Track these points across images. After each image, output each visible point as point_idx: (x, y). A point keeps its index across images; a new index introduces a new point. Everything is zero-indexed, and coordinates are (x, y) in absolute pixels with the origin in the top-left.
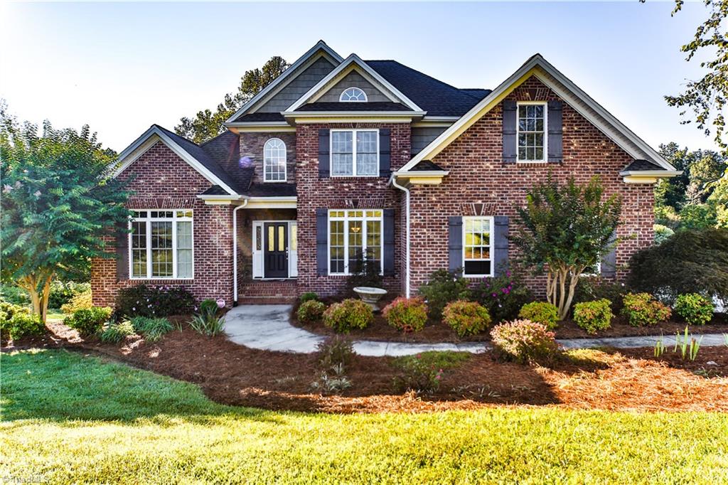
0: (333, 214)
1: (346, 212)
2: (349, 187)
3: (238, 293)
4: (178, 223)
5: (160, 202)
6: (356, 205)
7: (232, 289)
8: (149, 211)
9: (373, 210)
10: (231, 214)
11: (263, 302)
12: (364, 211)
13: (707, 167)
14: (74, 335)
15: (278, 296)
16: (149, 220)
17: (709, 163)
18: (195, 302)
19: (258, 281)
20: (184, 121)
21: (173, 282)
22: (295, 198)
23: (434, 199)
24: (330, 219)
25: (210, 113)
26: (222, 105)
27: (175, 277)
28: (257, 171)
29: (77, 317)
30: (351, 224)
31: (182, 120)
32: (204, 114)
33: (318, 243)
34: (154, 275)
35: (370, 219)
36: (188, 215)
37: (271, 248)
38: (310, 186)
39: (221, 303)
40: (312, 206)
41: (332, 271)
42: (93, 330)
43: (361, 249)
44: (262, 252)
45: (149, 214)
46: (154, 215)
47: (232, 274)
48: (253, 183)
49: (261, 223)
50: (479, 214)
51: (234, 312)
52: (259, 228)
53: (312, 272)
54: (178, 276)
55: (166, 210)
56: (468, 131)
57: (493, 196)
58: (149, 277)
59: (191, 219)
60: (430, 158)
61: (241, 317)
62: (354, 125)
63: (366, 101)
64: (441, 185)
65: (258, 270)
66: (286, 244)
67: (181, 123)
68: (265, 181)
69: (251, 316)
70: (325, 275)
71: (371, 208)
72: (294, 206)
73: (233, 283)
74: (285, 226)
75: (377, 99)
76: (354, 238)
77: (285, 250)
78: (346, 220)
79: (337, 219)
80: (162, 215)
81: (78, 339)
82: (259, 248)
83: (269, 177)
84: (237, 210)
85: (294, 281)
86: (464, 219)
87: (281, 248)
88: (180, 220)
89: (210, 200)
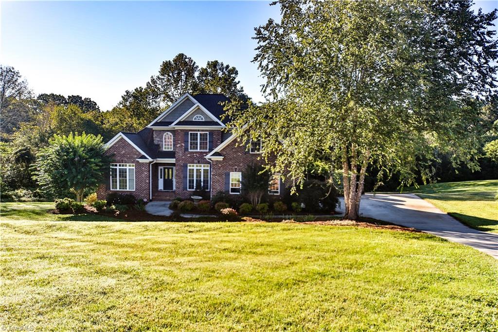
0: (190, 166)
1: (195, 165)
2: (196, 155)
3: (152, 196)
4: (129, 169)
5: (122, 160)
6: (199, 162)
7: (150, 195)
8: (118, 164)
9: (206, 165)
10: (149, 166)
11: (162, 200)
12: (202, 165)
13: (488, 112)
14: (95, 210)
15: (168, 198)
16: (118, 168)
17: (490, 109)
18: (135, 199)
19: (161, 191)
20: (127, 92)
21: (127, 191)
22: (175, 159)
23: (220, 166)
24: (189, 168)
25: (142, 89)
26: (149, 83)
27: (128, 190)
28: (160, 146)
29: (96, 204)
30: (197, 170)
31: (126, 92)
32: (139, 89)
33: (184, 177)
34: (120, 189)
35: (205, 168)
36: (133, 166)
37: (166, 178)
38: (181, 154)
39: (145, 200)
40: (181, 163)
41: (189, 189)
42: (101, 208)
43: (201, 180)
44: (162, 179)
45: (118, 165)
46: (120, 166)
47: (150, 189)
48: (159, 151)
49: (162, 167)
50: (236, 171)
51: (150, 204)
52: (161, 169)
53: (181, 188)
54: (129, 189)
55: (124, 164)
56: (233, 142)
57: (241, 165)
58: (118, 189)
59: (134, 168)
60: (218, 151)
61: (152, 205)
62: (199, 131)
63: (204, 120)
64: (222, 161)
65: (161, 186)
66: (172, 177)
67: (126, 94)
68: (164, 150)
69: (156, 205)
70: (187, 190)
71: (205, 164)
72: (175, 162)
73: (150, 192)
74: (172, 169)
75: (208, 120)
76: (199, 176)
77: (172, 179)
78: (195, 168)
79: (191, 168)
80: (123, 166)
81: (96, 211)
82: (161, 178)
83: (165, 148)
84: (152, 165)
85: (174, 192)
86: (231, 173)
87: (170, 178)
88: (130, 168)
89: (141, 161)
